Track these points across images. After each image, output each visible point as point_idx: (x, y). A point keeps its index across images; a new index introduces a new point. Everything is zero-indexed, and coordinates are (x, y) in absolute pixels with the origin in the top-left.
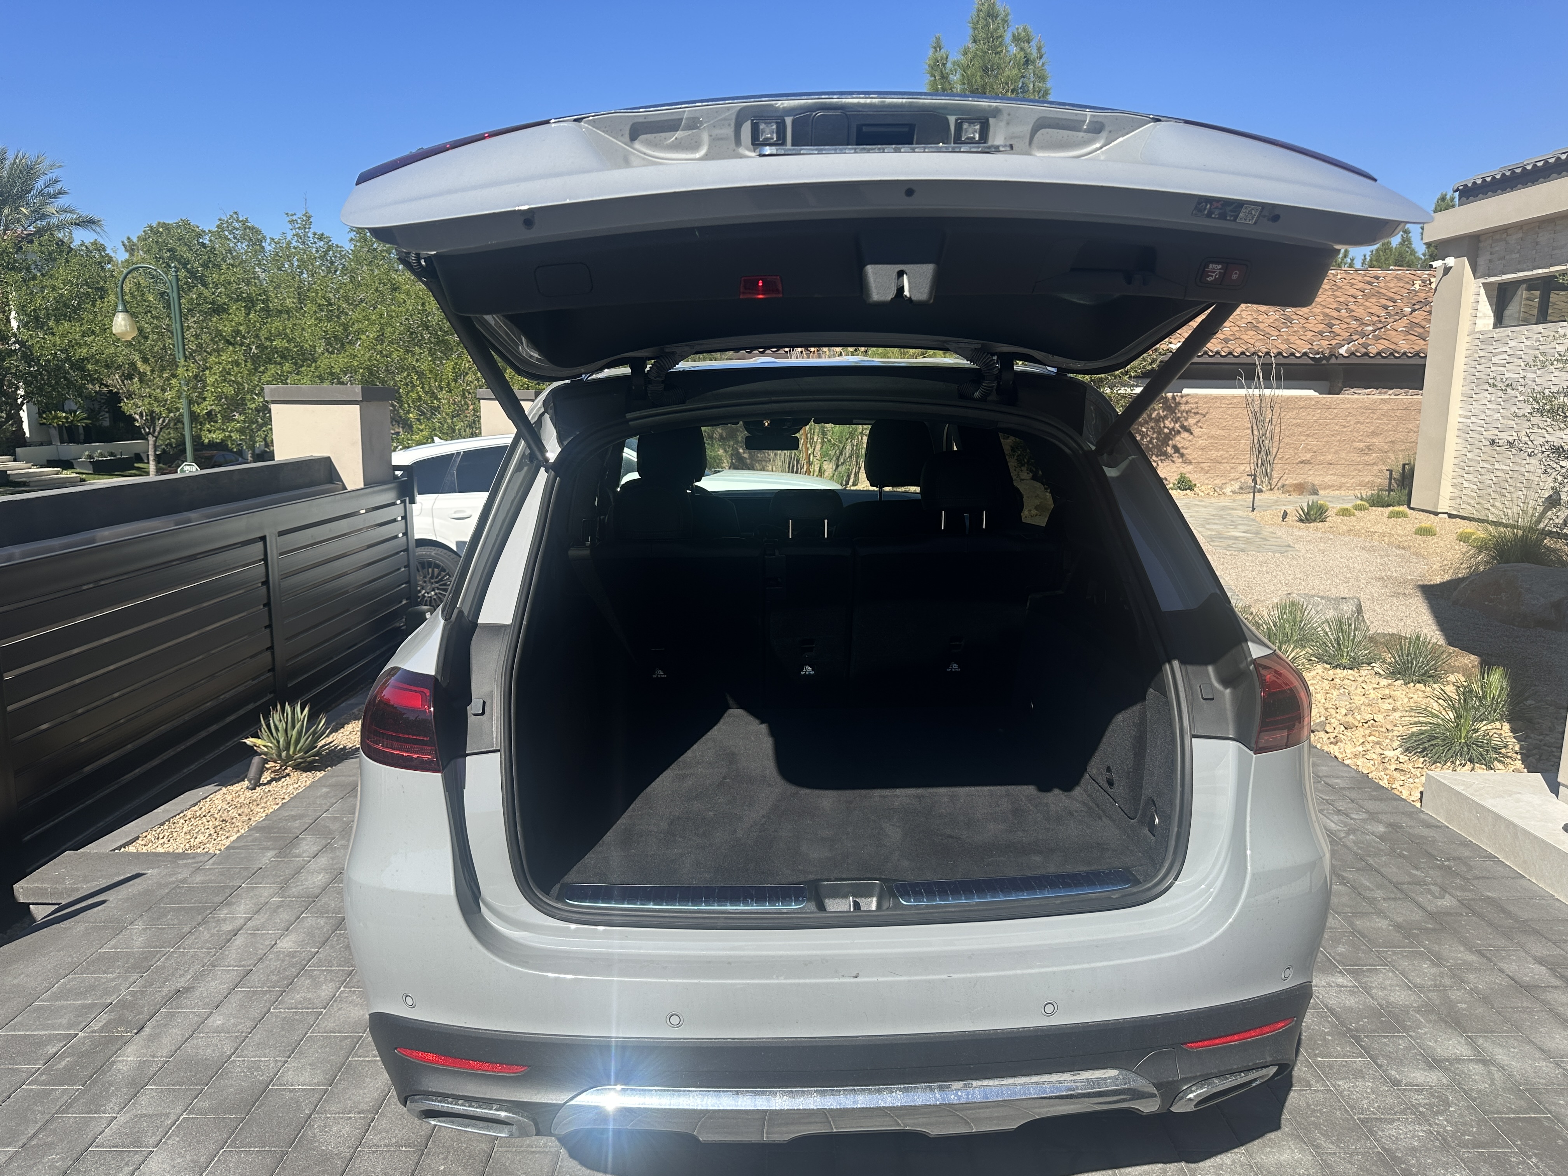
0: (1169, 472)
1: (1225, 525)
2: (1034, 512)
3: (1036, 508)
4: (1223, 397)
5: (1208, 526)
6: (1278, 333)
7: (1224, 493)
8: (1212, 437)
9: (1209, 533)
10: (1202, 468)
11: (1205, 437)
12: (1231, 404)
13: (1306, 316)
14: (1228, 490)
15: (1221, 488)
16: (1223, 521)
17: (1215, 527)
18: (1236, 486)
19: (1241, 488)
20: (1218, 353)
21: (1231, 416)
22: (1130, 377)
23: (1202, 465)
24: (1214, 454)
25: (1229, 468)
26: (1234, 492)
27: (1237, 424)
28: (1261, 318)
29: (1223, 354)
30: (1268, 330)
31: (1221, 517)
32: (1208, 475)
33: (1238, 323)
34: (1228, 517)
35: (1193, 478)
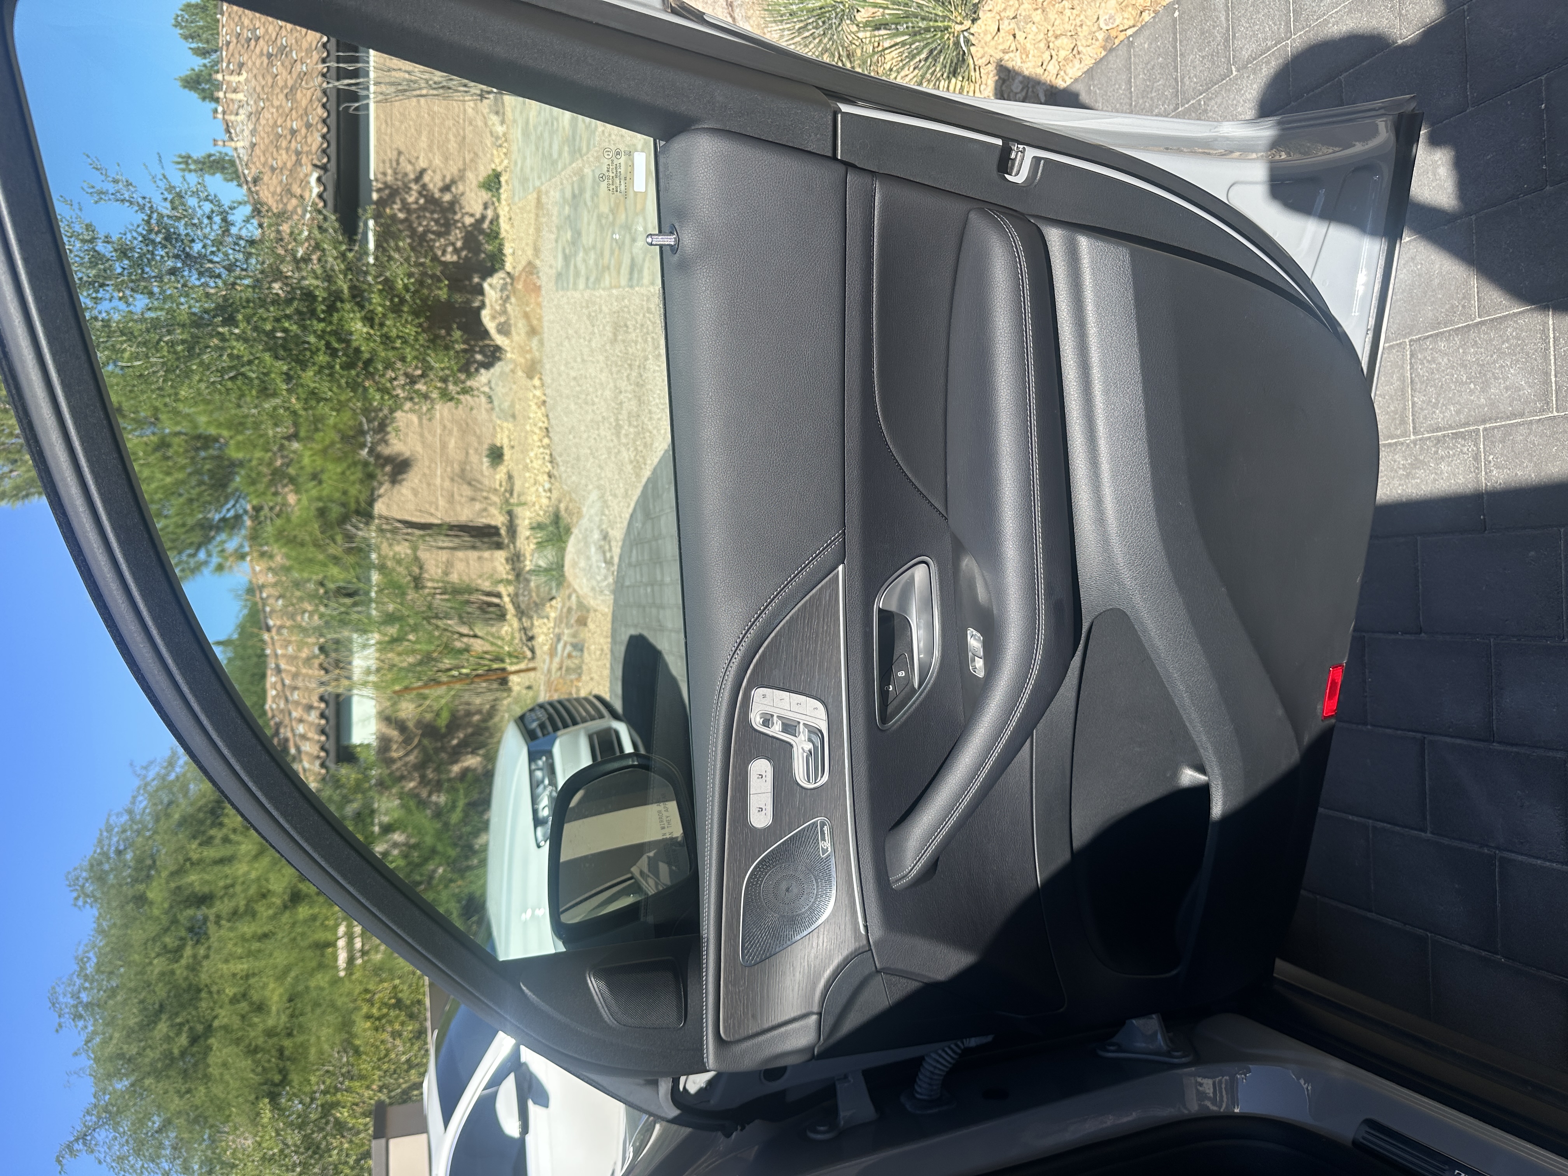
0: (476, 201)
1: (552, 133)
2: (536, 382)
3: (530, 377)
4: (378, 130)
5: (555, 155)
6: (299, 63)
7: (504, 134)
8: (430, 147)
9: (566, 154)
10: (472, 160)
11: (430, 155)
12: (386, 122)
13: (277, 29)
14: (500, 130)
15: (497, 138)
16: (546, 135)
17: (555, 147)
18: (494, 119)
19: (497, 113)
20: (324, 137)
21: (402, 122)
22: (350, 250)
23: (467, 161)
24: (453, 145)
25: (471, 128)
26: (503, 122)
27: (413, 115)
28: (281, 83)
29: (325, 130)
30: (295, 75)
31: (540, 138)
32: (480, 154)
33: (287, 110)
34: (540, 129)
35: (484, 172)
